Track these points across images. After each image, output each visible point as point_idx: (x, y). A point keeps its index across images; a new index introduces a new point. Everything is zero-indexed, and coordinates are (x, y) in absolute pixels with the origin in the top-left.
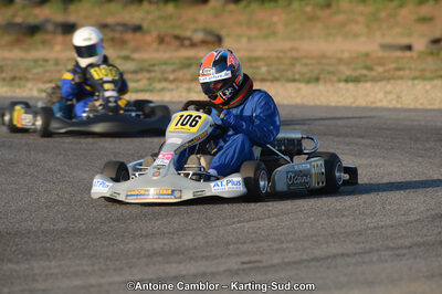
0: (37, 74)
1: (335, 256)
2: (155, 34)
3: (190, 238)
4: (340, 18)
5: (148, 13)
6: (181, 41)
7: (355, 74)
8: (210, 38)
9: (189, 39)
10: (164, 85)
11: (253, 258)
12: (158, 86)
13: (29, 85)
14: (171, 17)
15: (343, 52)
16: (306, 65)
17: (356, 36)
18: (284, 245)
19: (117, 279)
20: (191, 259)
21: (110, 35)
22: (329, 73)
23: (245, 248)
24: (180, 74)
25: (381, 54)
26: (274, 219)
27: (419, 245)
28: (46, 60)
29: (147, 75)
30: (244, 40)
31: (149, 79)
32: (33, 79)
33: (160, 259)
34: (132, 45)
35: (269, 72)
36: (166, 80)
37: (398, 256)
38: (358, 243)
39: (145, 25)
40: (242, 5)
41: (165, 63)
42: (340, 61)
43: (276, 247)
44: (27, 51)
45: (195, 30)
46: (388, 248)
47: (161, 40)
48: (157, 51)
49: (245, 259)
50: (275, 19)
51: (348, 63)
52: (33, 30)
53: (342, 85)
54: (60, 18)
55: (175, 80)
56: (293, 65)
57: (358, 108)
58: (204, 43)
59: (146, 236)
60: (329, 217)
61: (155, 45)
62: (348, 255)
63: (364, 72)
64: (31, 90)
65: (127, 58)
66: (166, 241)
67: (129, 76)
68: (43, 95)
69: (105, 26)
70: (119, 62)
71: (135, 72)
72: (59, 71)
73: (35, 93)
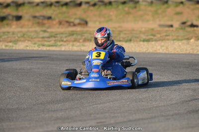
0: (5, 38)
1: (139, 120)
2: (57, 20)
3: (74, 112)
4: (141, 13)
5: (54, 11)
6: (69, 23)
7: (147, 38)
8: (83, 22)
9: (73, 22)
10: (61, 43)
11: (102, 121)
12: (59, 43)
13: (1, 43)
14: (64, 13)
15: (142, 28)
16: (125, 34)
17: (148, 21)
18: (116, 115)
19: (41, 130)
20: (74, 121)
21: (37, 21)
22: (136, 37)
24: (69, 38)
25: (159, 29)
26: (111, 103)
27: (176, 114)
28: (8, 32)
29: (54, 39)
30: (97, 23)
31: (55, 41)
32: (3, 41)
33: (60, 121)
34: (47, 25)
36: (62, 41)
37: (167, 119)
38: (149, 113)
39: (53, 17)
41: (62, 34)
42: (141, 32)
43: (112, 115)
45: (76, 19)
46: (163, 116)
47: (60, 23)
48: (59, 28)
49: (99, 121)
50: (111, 13)
51: (144, 33)
52: (3, 19)
53: (141, 43)
54: (15, 13)
56: (120, 34)
57: (149, 53)
58: (79, 24)
59: (54, 111)
60: (136, 102)
61: (57, 26)
62: (145, 119)
63: (152, 37)
64: (2, 45)
65: (45, 31)
66: (63, 113)
67: (46, 39)
68: (7, 48)
69: (35, 17)
70: (41, 33)
71: (49, 37)
72: (15, 37)
73: (4, 47)
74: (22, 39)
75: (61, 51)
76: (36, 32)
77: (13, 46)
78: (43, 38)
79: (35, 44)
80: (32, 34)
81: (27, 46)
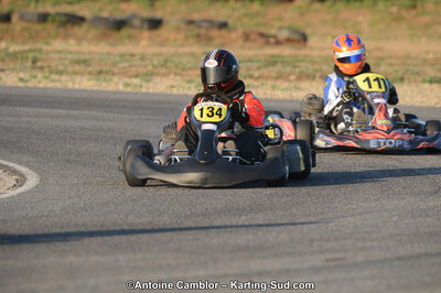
0: (124, 68)
1: (419, 256)
2: (240, 31)
3: (274, 234)
4: (426, 19)
5: (234, 10)
6: (266, 38)
7: (440, 76)
8: (296, 37)
9: (274, 37)
10: (249, 81)
11: (337, 256)
13: (115, 79)
14: (257, 15)
15: (428, 53)
16: (391, 65)
18: (368, 244)
20: (276, 255)
21: (196, 31)
22: (413, 74)
23: (329, 245)
24: (265, 72)
26: (358, 217)
28: (132, 55)
30: (329, 39)
32: (120, 74)
33: (245, 254)
34: (218, 41)
36: (251, 77)
39: (231, 22)
40: (327, 4)
41: (251, 61)
42: (425, 61)
43: (360, 244)
44: (113, 45)
45: (280, 29)
47: (247, 37)
48: (242, 48)
49: (329, 256)
50: (360, 18)
51: (433, 64)
52: (120, 25)
53: (426, 86)
54: (147, 13)
55: (260, 77)
58: (289, 40)
60: (413, 216)
61: (240, 42)
62: (432, 255)
64: (117, 84)
66: (250, 237)
68: (129, 89)
69: (191, 23)
72: (146, 67)
73: (121, 87)
74: (163, 70)
76: (192, 55)
77: (141, 86)
79: (190, 82)
80: (185, 60)
81: (173, 87)
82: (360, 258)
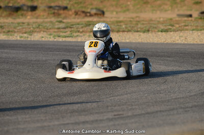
0: (19, 29)
1: (157, 112)
2: (73, 11)
4: (159, 2)
5: (70, 1)
6: (85, 14)
7: (166, 28)
8: (99, 12)
9: (89, 13)
10: (77, 34)
11: (120, 113)
12: (75, 34)
13: (16, 35)
14: (81, 3)
15: (160, 18)
16: (143, 24)
17: (166, 11)
18: (134, 107)
19: (57, 123)
20: (91, 114)
21: (53, 11)
22: (154, 28)
23: (116, 108)
24: (85, 29)
25: (177, 19)
26: (129, 95)
27: (196, 106)
28: (23, 23)
29: (70, 30)
30: (115, 13)
31: (71, 31)
32: (18, 32)
33: (77, 114)
34: (63, 16)
35: (126, 28)
36: (79, 32)
37: (186, 111)
38: (168, 106)
39: (69, 7)
41: (78, 24)
42: (159, 22)
43: (130, 108)
44: (14, 19)
45: (92, 9)
46: (181, 108)
47: (76, 13)
48: (74, 18)
49: (116, 113)
50: (129, 3)
51: (162, 23)
52: (17, 9)
53: (160, 33)
54: (30, 4)
55: (83, 32)
56: (137, 24)
57: (167, 44)
58: (96, 14)
60: (154, 94)
61: (73, 16)
62: (163, 111)
63: (170, 27)
64: (16, 37)
65: (60, 22)
67: (62, 30)
68: (22, 39)
69: (50, 7)
70: (57, 23)
71: (64, 28)
72: (30, 28)
73: (19, 38)
74: (38, 30)
75: (77, 42)
76: (51, 22)
77: (28, 38)
78: (59, 28)
79: (51, 35)
80: (48, 25)
81: (43, 37)
82: (130, 114)
